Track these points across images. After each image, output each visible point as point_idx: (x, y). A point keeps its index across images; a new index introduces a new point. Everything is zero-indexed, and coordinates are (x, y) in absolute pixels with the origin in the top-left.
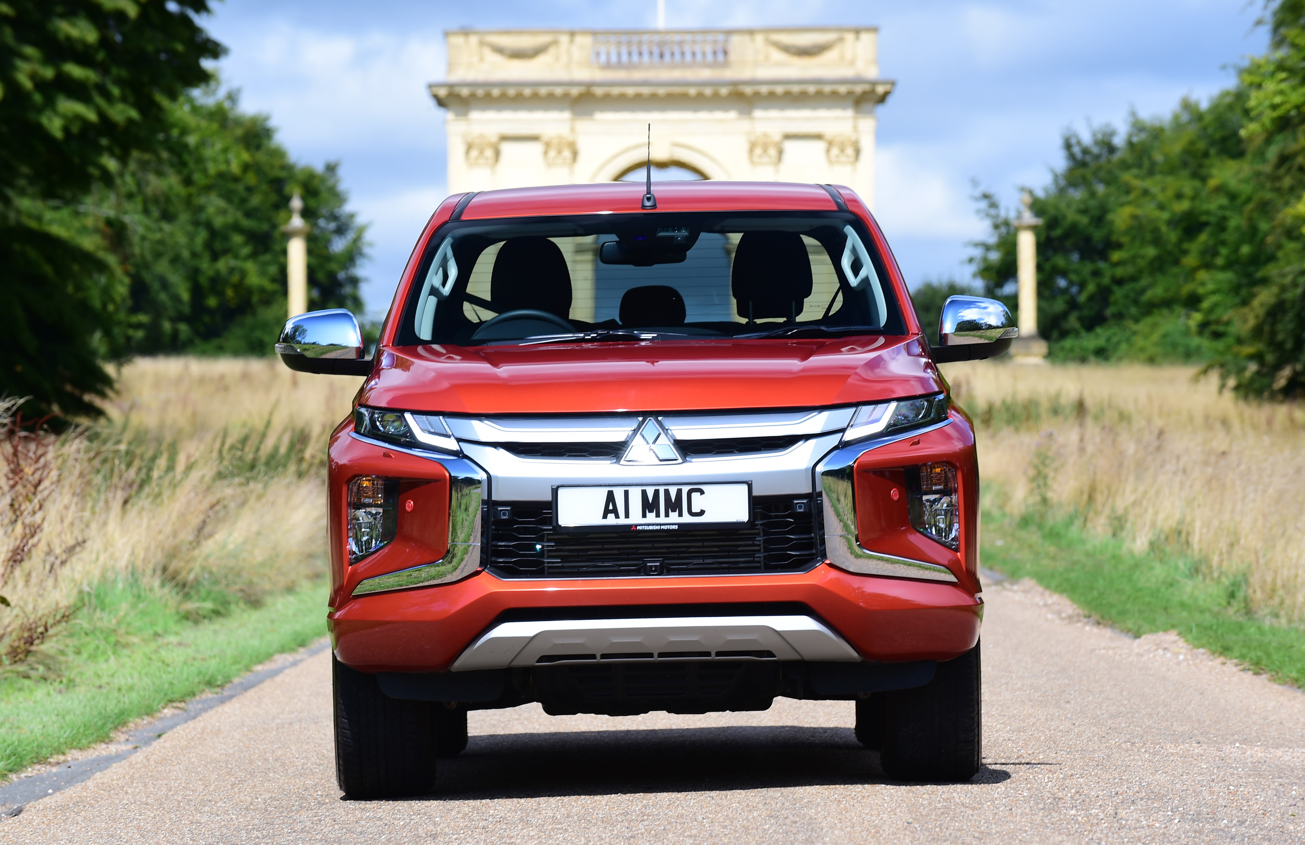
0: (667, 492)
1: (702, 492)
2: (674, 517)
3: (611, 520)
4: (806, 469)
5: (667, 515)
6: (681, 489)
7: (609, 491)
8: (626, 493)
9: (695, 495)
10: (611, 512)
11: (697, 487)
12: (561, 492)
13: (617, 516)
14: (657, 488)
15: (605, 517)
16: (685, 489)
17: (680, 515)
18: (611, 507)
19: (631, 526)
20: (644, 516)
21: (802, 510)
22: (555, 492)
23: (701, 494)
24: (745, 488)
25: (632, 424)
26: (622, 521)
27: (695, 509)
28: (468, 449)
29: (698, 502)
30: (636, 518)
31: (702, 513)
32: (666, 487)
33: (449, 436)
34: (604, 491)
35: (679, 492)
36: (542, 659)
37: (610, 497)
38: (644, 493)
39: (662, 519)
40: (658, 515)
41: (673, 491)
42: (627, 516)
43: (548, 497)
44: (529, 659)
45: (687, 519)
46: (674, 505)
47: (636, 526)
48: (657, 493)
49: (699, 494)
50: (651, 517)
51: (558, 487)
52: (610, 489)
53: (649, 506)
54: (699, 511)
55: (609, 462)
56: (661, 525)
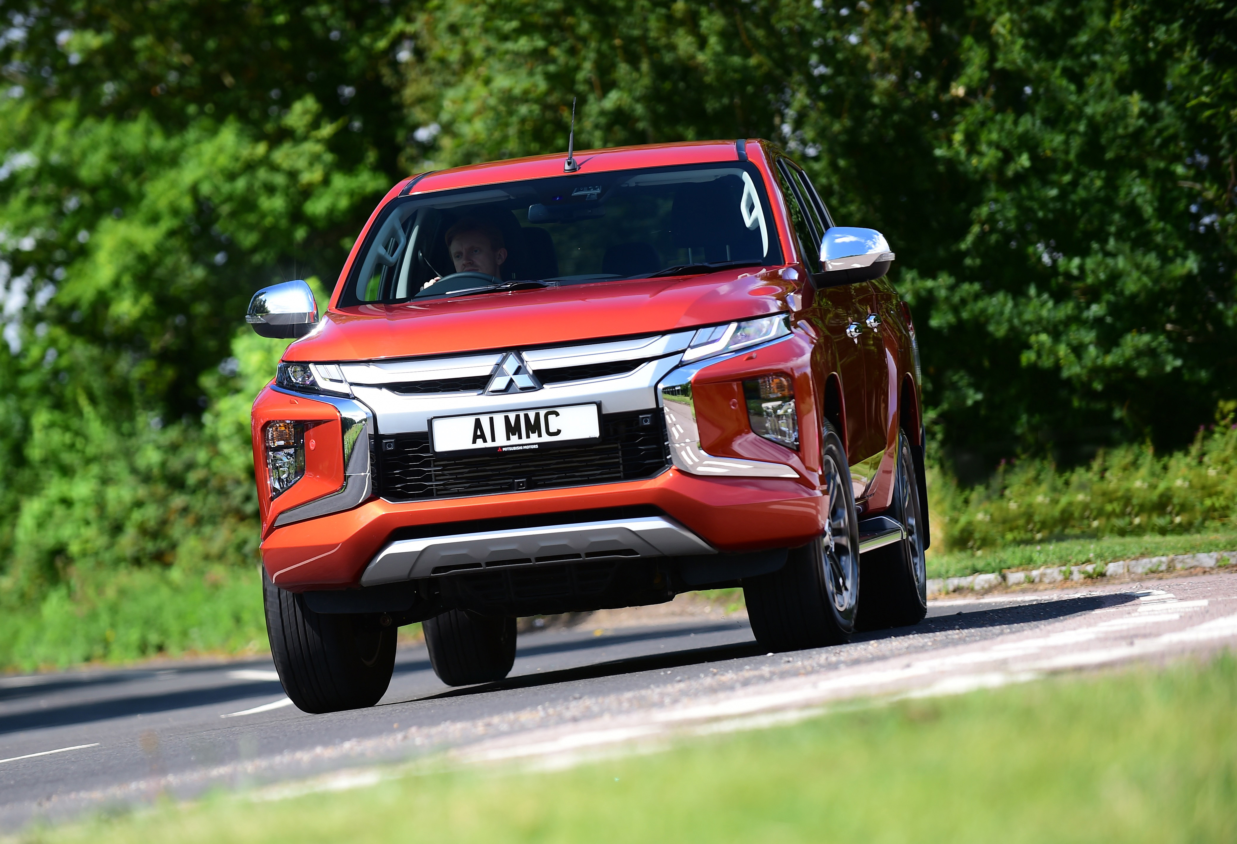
0: (527, 417)
1: (557, 414)
2: (534, 438)
3: (480, 444)
4: (649, 387)
5: (528, 437)
6: (539, 413)
7: (476, 419)
8: (491, 419)
9: (551, 418)
10: (479, 437)
11: (552, 410)
12: (436, 424)
13: (485, 441)
14: (517, 413)
15: (474, 442)
16: (542, 413)
17: (540, 435)
18: (479, 433)
19: (497, 448)
20: (508, 438)
21: (648, 423)
22: (430, 423)
23: (557, 416)
24: (594, 408)
25: (495, 359)
26: (490, 444)
27: (552, 429)
28: (357, 391)
29: (554, 423)
30: (501, 440)
31: (558, 432)
32: (526, 412)
33: (341, 381)
34: (472, 419)
35: (537, 415)
36: (437, 570)
37: (478, 425)
38: (507, 418)
39: (524, 440)
40: (520, 437)
41: (532, 415)
42: (493, 440)
43: (425, 429)
44: (423, 571)
45: (545, 438)
46: (533, 428)
47: (502, 447)
48: (518, 417)
49: (555, 415)
50: (514, 440)
51: (432, 419)
52: (477, 417)
53: (512, 429)
54: (556, 431)
55: (476, 394)
56: (523, 445)
